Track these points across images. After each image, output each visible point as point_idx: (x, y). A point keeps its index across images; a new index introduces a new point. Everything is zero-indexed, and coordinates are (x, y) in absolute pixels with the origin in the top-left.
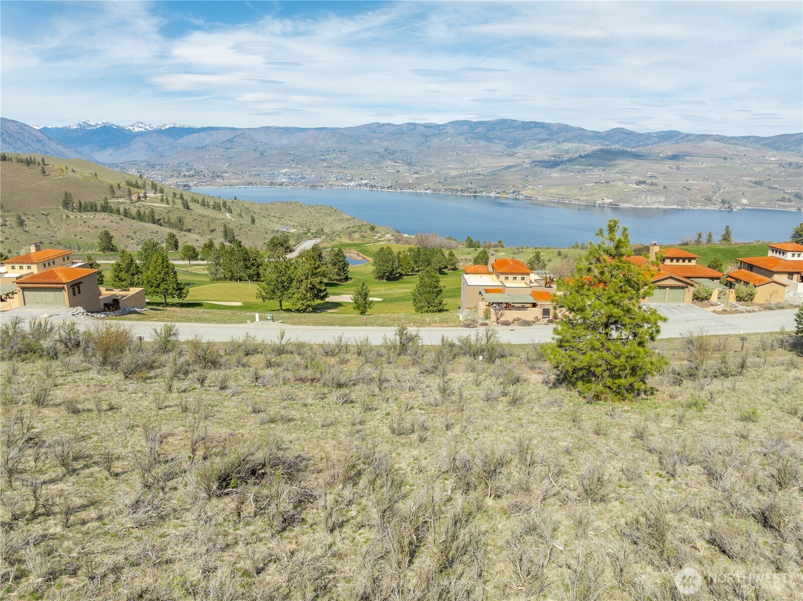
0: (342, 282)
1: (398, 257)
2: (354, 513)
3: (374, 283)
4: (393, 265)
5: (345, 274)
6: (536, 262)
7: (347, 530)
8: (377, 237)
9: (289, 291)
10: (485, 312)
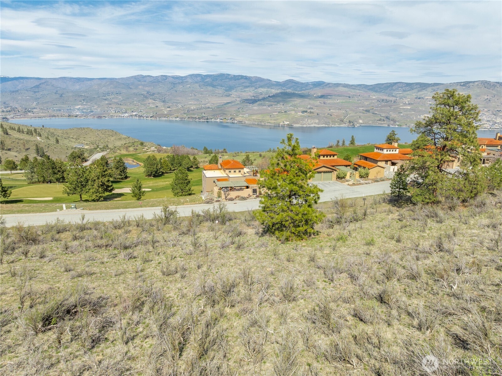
0: (123, 180)
1: (160, 162)
2: (141, 329)
3: (145, 179)
4: (157, 167)
5: (125, 174)
6: (247, 161)
7: (137, 341)
8: (145, 149)
9: (86, 188)
10: (218, 194)
